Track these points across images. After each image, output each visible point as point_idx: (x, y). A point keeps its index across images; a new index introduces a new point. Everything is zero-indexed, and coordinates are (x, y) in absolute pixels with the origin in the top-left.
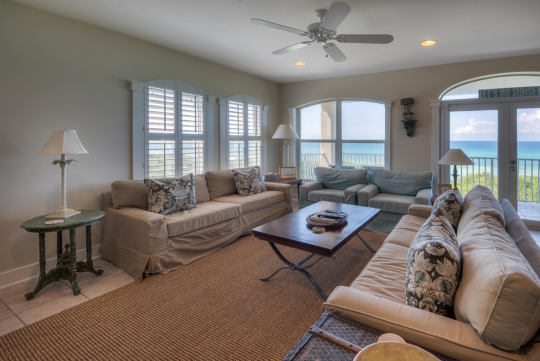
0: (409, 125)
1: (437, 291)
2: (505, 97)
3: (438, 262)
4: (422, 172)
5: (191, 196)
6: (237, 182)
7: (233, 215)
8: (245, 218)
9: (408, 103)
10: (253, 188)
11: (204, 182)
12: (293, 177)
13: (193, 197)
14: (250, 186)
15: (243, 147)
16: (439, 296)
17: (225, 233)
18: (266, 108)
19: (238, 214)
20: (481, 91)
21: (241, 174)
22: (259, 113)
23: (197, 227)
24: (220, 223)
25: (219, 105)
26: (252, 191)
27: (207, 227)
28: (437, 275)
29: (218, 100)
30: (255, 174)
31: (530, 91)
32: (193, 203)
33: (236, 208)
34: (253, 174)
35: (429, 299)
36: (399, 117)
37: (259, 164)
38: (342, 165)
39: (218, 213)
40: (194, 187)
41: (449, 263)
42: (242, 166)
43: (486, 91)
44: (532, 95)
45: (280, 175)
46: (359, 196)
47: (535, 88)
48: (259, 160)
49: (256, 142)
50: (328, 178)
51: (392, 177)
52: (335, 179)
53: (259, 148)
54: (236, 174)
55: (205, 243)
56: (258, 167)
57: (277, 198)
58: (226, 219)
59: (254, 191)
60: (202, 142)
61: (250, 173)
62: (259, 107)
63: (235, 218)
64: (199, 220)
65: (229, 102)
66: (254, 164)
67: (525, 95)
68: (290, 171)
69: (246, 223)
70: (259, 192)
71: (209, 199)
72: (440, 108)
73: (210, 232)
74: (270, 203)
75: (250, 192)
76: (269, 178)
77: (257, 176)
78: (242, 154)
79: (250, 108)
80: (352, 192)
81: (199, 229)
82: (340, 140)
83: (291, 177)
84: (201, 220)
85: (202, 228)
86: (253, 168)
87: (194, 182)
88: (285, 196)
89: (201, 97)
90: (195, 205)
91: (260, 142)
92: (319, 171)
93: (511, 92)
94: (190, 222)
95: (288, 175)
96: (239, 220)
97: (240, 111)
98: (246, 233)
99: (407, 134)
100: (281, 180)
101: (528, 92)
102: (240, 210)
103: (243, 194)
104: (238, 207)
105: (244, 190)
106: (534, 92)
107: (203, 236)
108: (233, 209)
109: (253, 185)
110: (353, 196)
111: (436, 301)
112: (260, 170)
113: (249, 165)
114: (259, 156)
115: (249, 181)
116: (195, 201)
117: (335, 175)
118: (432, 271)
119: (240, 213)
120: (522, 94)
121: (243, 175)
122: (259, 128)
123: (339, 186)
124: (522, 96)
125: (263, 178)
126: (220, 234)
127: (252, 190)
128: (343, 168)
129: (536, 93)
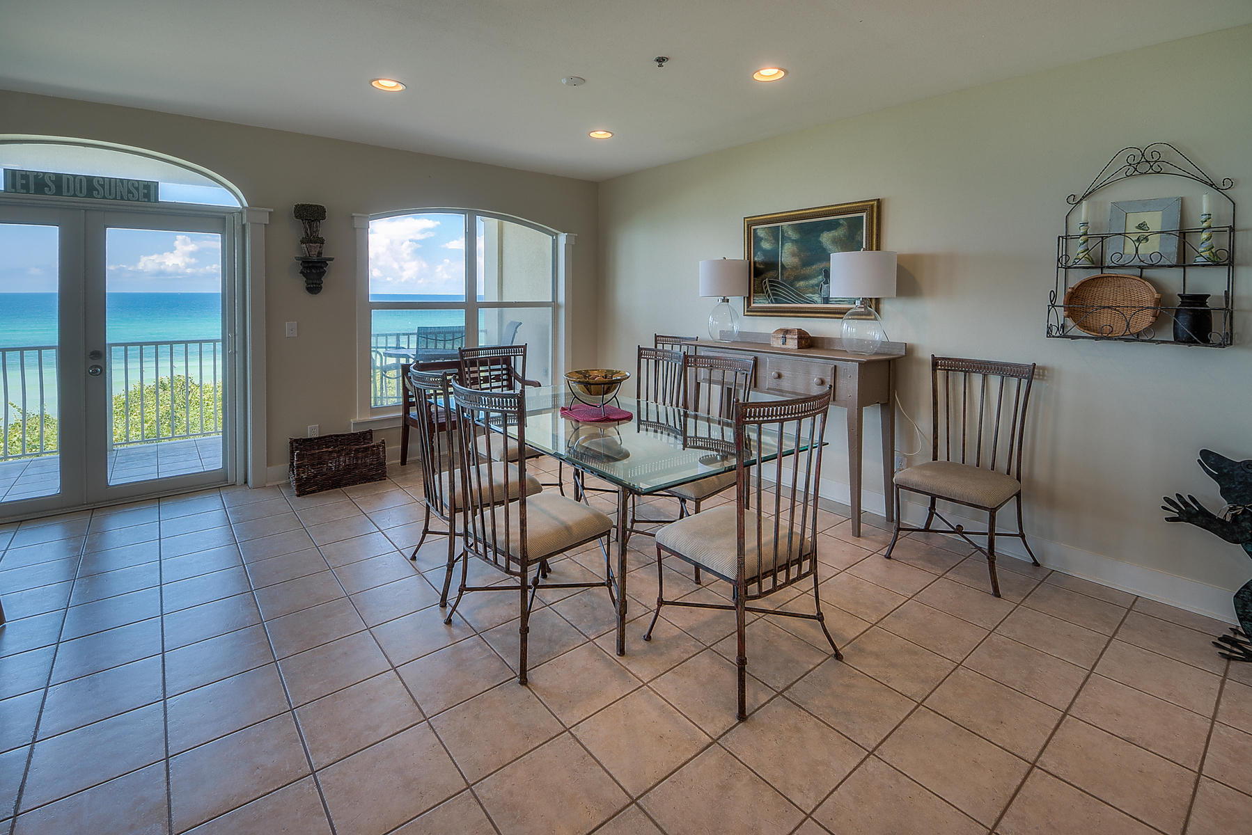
2: (75, 195)
20: (10, 173)
31: (135, 191)
43: (25, 175)
44: (138, 200)
47: (144, 186)
67: (122, 199)
93: (91, 186)
101: (129, 192)
106: (141, 194)
120: (116, 194)
124: (115, 199)
129: (147, 196)
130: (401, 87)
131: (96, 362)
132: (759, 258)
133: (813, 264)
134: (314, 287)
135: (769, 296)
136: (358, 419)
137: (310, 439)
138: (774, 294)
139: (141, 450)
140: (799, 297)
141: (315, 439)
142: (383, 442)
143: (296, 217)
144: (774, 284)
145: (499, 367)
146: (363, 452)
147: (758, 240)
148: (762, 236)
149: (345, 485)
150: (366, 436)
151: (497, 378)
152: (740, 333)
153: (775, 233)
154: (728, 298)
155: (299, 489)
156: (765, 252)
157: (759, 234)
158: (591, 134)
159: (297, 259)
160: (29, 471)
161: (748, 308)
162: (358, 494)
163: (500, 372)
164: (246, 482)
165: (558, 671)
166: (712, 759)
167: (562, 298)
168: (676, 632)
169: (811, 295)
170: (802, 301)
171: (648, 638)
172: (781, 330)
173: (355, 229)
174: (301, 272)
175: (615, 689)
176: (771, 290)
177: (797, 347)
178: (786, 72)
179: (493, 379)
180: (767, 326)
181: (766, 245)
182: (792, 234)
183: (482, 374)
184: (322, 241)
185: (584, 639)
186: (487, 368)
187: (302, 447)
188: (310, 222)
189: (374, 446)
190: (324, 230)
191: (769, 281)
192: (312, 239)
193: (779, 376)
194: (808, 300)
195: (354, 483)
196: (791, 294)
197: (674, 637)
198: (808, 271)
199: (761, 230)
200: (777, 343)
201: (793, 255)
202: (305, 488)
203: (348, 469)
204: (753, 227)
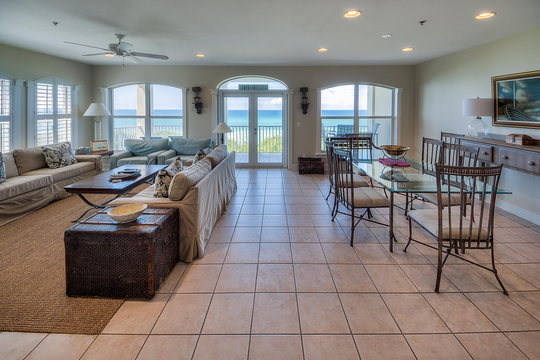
0: (198, 106)
1: (163, 190)
2: (251, 90)
3: (163, 177)
4: (204, 139)
5: (2, 171)
6: (47, 157)
7: (44, 183)
8: (56, 186)
9: (197, 90)
10: (64, 161)
11: (13, 159)
12: (105, 149)
13: (4, 173)
14: (60, 160)
15: (52, 125)
16: (164, 192)
17: (37, 199)
18: (77, 88)
19: (49, 183)
20: (239, 85)
21: (51, 150)
22: (69, 93)
23: (10, 195)
24: (32, 191)
25: (27, 88)
26: (62, 164)
27: (20, 195)
28: (163, 183)
29: (25, 83)
30: (65, 149)
31: (263, 88)
32: (4, 178)
33: (47, 178)
34: (64, 149)
35: (160, 194)
36: (191, 100)
37: (69, 140)
38: (151, 137)
39: (30, 183)
40: (4, 163)
41: (168, 177)
42: (52, 143)
43: (242, 86)
44: (264, 90)
45: (92, 149)
46: (158, 159)
47: (265, 86)
48: (69, 136)
49: (67, 119)
50: (136, 148)
51: (186, 143)
52: (143, 147)
53: (69, 125)
54: (46, 150)
55: (18, 208)
56: (68, 143)
57: (87, 167)
58: (37, 188)
59: (65, 163)
60: (8, 122)
61: (60, 148)
62: (69, 87)
63: (46, 187)
64: (13, 189)
65: (38, 84)
66: (64, 140)
67: (261, 90)
68: (102, 144)
69: (58, 190)
70: (69, 164)
71: (18, 175)
72: (218, 95)
73: (22, 198)
74: (81, 172)
75: (61, 165)
76: (79, 152)
77: (68, 151)
78: (51, 131)
79: (61, 89)
80: (153, 156)
81: (12, 197)
82: (149, 116)
83: (102, 149)
84: (14, 189)
85: (15, 196)
86: (63, 144)
87: (3, 160)
88: (95, 165)
89: (8, 81)
90: (5, 179)
91: (70, 119)
92: (128, 142)
93: (255, 87)
94: (4, 191)
95: (99, 148)
96: (51, 188)
97: (49, 92)
98: (57, 198)
99: (197, 112)
100: (92, 153)
101: (262, 88)
102: (51, 179)
103: (53, 167)
104: (49, 178)
105: (54, 163)
107: (16, 202)
108: (44, 179)
109: (64, 159)
110: (154, 159)
111: (163, 195)
112: (70, 145)
113: (58, 141)
114: (69, 132)
115: (60, 155)
116: (5, 176)
117: (142, 145)
118: (161, 182)
119: (51, 182)
121: (53, 150)
122: (69, 107)
123: (146, 153)
124: (259, 90)
125: (74, 152)
126: (33, 200)
127: (63, 162)
128: (151, 138)
129: (266, 88)
130: (327, 50)
131: (256, 131)
132: (501, 97)
133: (536, 101)
134: (305, 112)
135: (508, 117)
136: (317, 154)
137: (303, 158)
138: (511, 116)
139: (266, 155)
140: (527, 117)
141: (305, 158)
142: (323, 162)
143: (300, 91)
144: (511, 110)
145: (367, 141)
146: (317, 164)
147: (500, 88)
148: (502, 86)
149: (312, 174)
150: (319, 159)
151: (366, 145)
152: (489, 134)
153: (511, 85)
154: (481, 117)
155: (300, 171)
156: (504, 94)
157: (501, 85)
158: (403, 50)
159: (300, 104)
160: (244, 157)
161: (494, 122)
162: (315, 177)
163: (367, 143)
164: (287, 168)
165: (365, 247)
166: (417, 297)
167: (396, 115)
168: (419, 254)
169: (535, 117)
170: (529, 120)
171: (405, 251)
172: (512, 134)
173: (317, 93)
174: (302, 108)
175: (385, 260)
176: (509, 113)
177: (522, 144)
178: (495, 13)
179: (364, 145)
180: (506, 132)
181: (505, 91)
182: (522, 85)
183: (359, 143)
184: (307, 98)
185: (377, 242)
186: (361, 141)
187: (301, 160)
188: (304, 92)
189: (320, 163)
190: (308, 95)
191: (508, 109)
192: (305, 98)
193: (507, 158)
194: (533, 119)
195: (315, 174)
196: (523, 117)
197: (417, 255)
198: (532, 104)
199: (502, 83)
200: (510, 141)
201: (523, 96)
202: (301, 172)
203: (313, 169)
204: (497, 82)
